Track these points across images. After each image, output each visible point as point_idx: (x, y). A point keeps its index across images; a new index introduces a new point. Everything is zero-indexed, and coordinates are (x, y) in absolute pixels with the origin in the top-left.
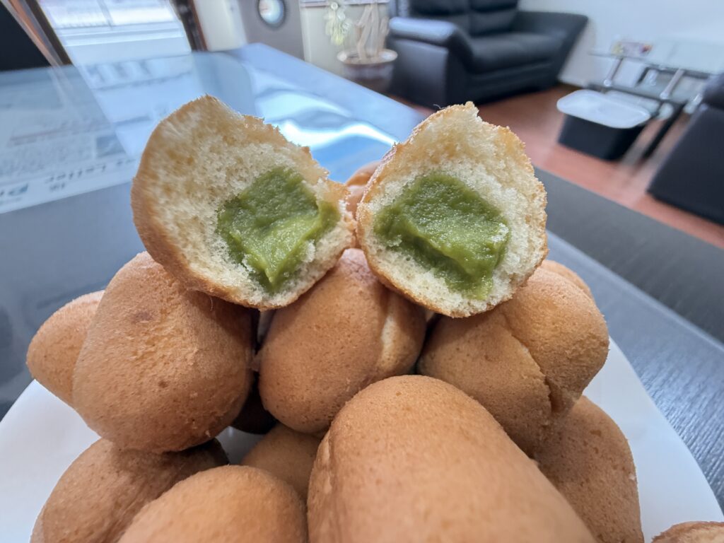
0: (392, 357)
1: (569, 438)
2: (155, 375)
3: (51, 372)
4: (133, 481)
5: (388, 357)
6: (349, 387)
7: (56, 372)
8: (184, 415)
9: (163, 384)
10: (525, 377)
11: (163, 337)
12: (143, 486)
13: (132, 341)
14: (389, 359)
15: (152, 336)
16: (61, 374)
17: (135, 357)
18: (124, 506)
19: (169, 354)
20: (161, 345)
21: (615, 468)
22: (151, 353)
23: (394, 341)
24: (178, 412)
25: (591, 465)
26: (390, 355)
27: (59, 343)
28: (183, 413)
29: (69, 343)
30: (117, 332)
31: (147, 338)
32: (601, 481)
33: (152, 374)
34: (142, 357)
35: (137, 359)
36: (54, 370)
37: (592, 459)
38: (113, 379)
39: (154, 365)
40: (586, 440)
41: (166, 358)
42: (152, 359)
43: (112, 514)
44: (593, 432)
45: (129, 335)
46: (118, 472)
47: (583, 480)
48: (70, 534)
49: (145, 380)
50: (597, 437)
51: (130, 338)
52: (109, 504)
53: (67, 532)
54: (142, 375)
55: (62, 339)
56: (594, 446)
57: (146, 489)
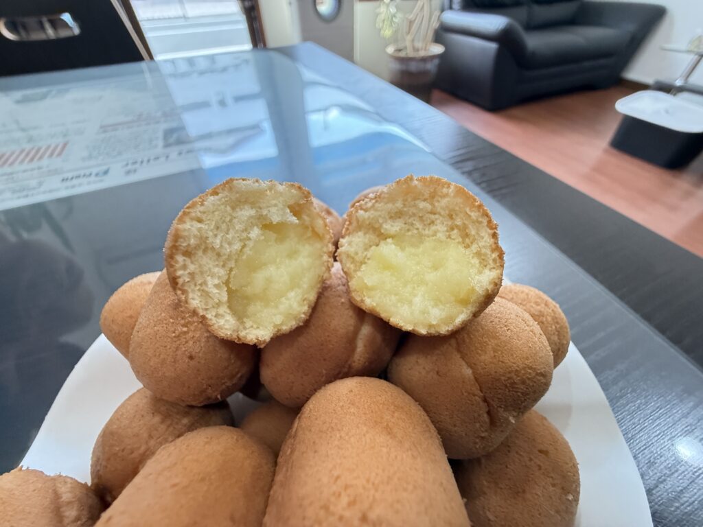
0: (362, 359)
1: (517, 452)
2: (186, 350)
3: (115, 333)
4: (162, 422)
5: (358, 358)
6: (324, 377)
7: (119, 333)
8: (204, 382)
9: (191, 358)
10: (465, 394)
11: (194, 322)
12: (168, 427)
13: (173, 323)
14: (359, 360)
15: (187, 321)
16: (123, 335)
17: (174, 335)
18: (155, 438)
19: (197, 336)
20: (192, 328)
21: (554, 485)
22: (185, 333)
23: (365, 346)
24: (199, 378)
25: (530, 479)
26: (361, 357)
27: (122, 312)
28: (203, 380)
29: (129, 313)
30: (163, 315)
31: (183, 322)
32: (537, 495)
33: (184, 349)
34: (179, 336)
35: (175, 337)
36: (117, 332)
37: (532, 474)
38: (158, 348)
39: (187, 342)
40: (532, 457)
41: (195, 338)
42: (185, 338)
43: (147, 443)
44: (540, 451)
45: (171, 318)
46: (153, 413)
47: (520, 490)
48: (119, 450)
49: (179, 353)
50: (543, 456)
51: (171, 320)
52: (145, 435)
53: (117, 449)
54: (177, 349)
55: (124, 310)
56: (539, 463)
57: (171, 429)
